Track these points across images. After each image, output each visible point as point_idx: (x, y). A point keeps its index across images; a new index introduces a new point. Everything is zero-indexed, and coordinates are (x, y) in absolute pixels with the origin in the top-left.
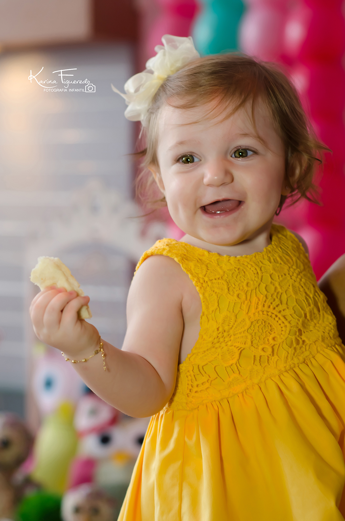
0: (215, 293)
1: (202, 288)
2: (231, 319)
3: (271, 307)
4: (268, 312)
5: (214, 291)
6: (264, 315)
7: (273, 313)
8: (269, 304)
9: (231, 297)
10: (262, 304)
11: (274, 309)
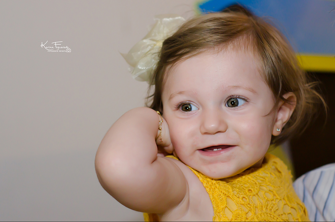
0: (223, 193)
1: (211, 189)
2: (243, 217)
3: (273, 210)
4: (271, 215)
5: (221, 192)
6: (269, 217)
7: (274, 216)
8: (271, 208)
9: (237, 198)
10: (265, 208)
11: (275, 212)
